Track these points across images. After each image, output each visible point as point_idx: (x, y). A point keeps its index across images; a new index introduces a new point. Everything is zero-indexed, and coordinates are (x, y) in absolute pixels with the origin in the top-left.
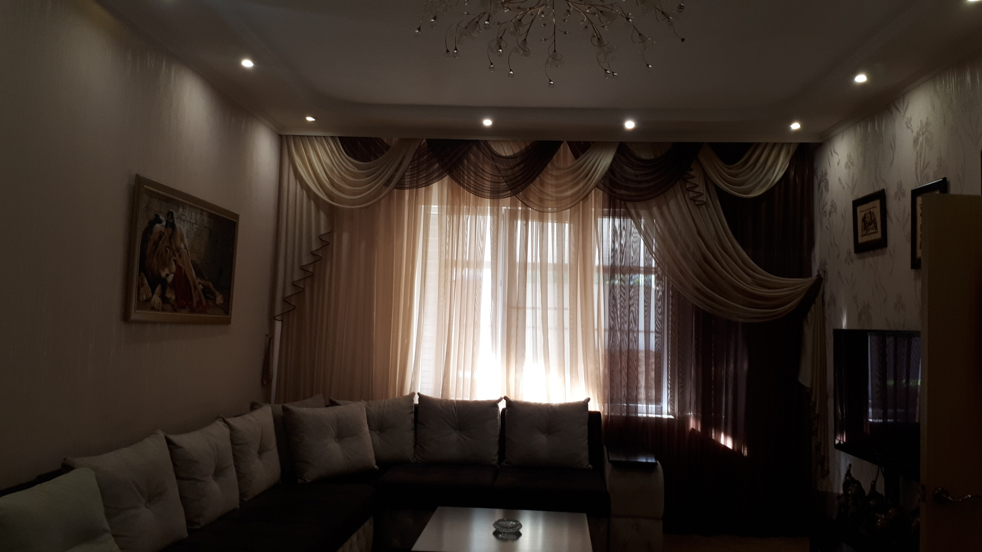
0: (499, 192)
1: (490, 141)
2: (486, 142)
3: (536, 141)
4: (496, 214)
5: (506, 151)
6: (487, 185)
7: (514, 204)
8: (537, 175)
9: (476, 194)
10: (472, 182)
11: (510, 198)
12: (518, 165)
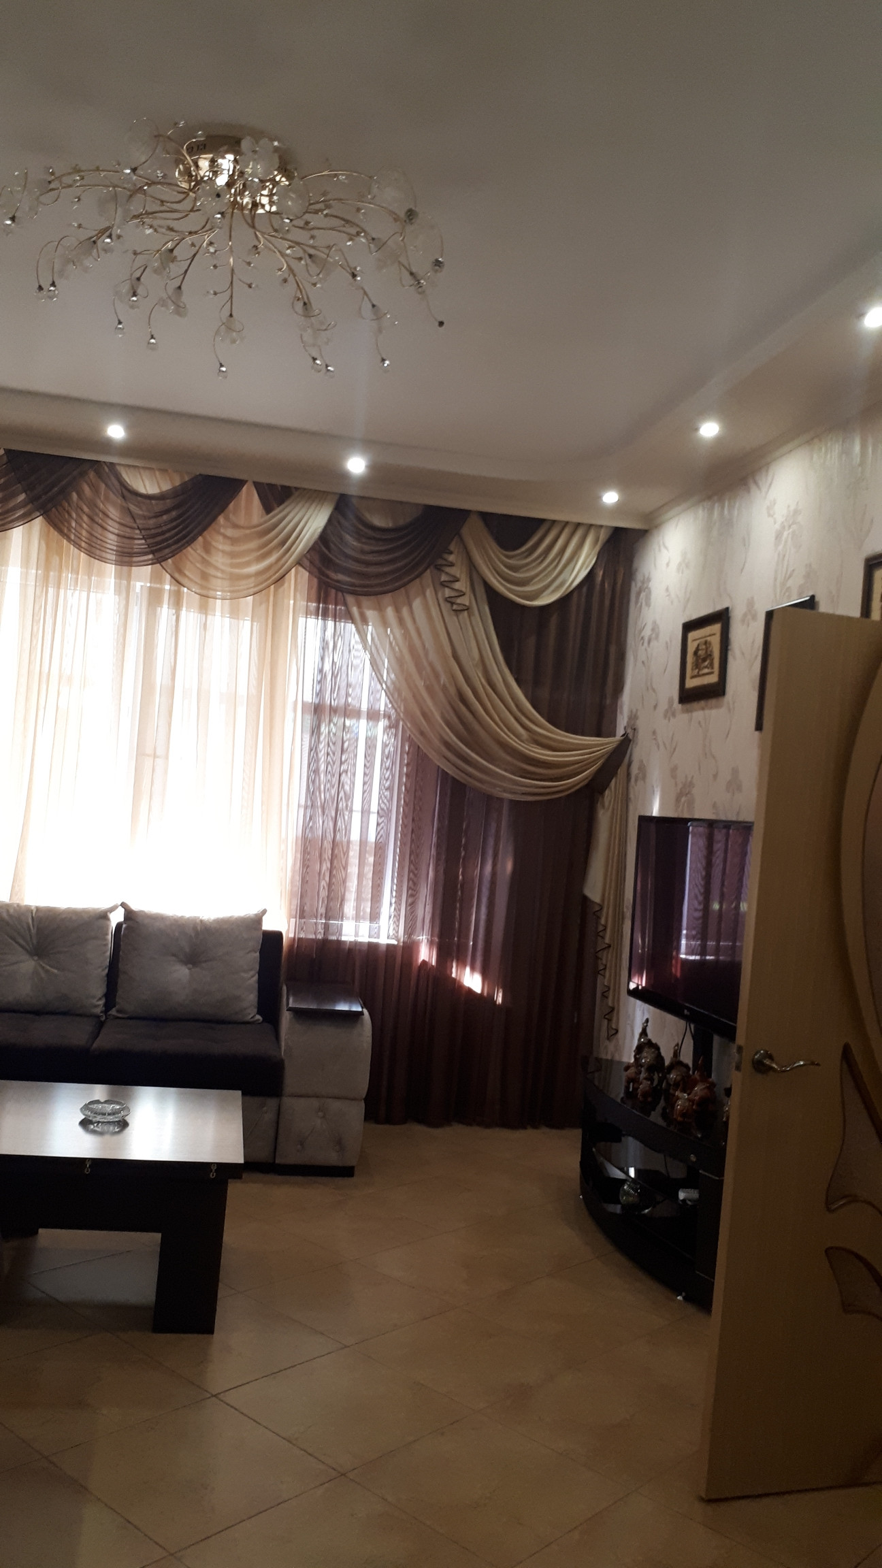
0: (131, 555)
1: (119, 464)
2: (112, 465)
3: (200, 475)
4: (124, 591)
5: (147, 484)
6: (111, 540)
7: (156, 578)
8: (200, 533)
9: (91, 554)
10: (84, 533)
11: (150, 566)
12: (167, 512)
